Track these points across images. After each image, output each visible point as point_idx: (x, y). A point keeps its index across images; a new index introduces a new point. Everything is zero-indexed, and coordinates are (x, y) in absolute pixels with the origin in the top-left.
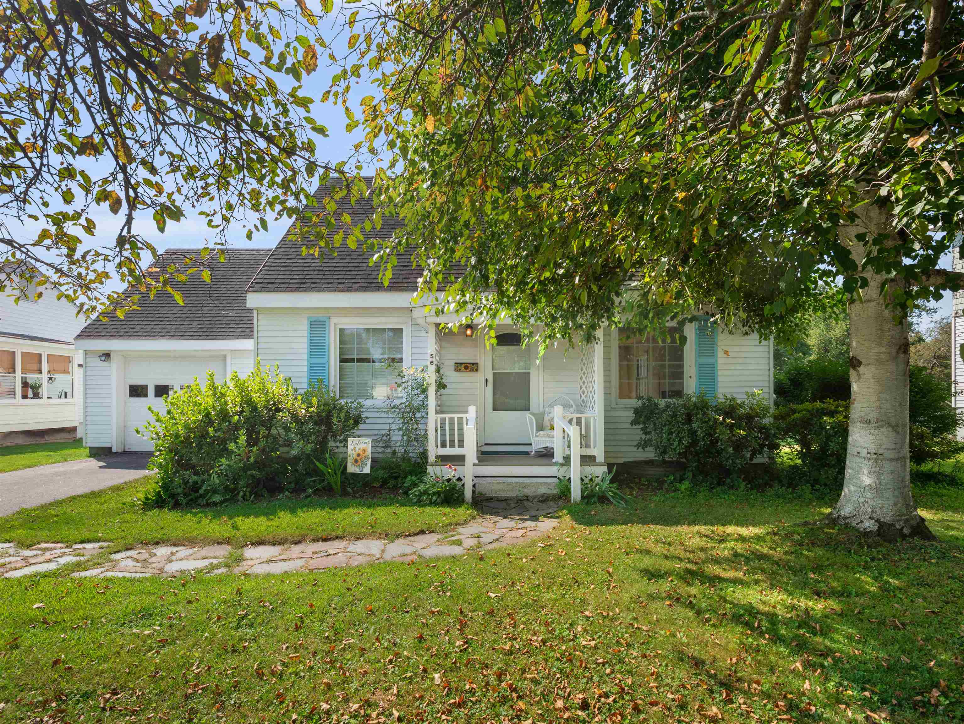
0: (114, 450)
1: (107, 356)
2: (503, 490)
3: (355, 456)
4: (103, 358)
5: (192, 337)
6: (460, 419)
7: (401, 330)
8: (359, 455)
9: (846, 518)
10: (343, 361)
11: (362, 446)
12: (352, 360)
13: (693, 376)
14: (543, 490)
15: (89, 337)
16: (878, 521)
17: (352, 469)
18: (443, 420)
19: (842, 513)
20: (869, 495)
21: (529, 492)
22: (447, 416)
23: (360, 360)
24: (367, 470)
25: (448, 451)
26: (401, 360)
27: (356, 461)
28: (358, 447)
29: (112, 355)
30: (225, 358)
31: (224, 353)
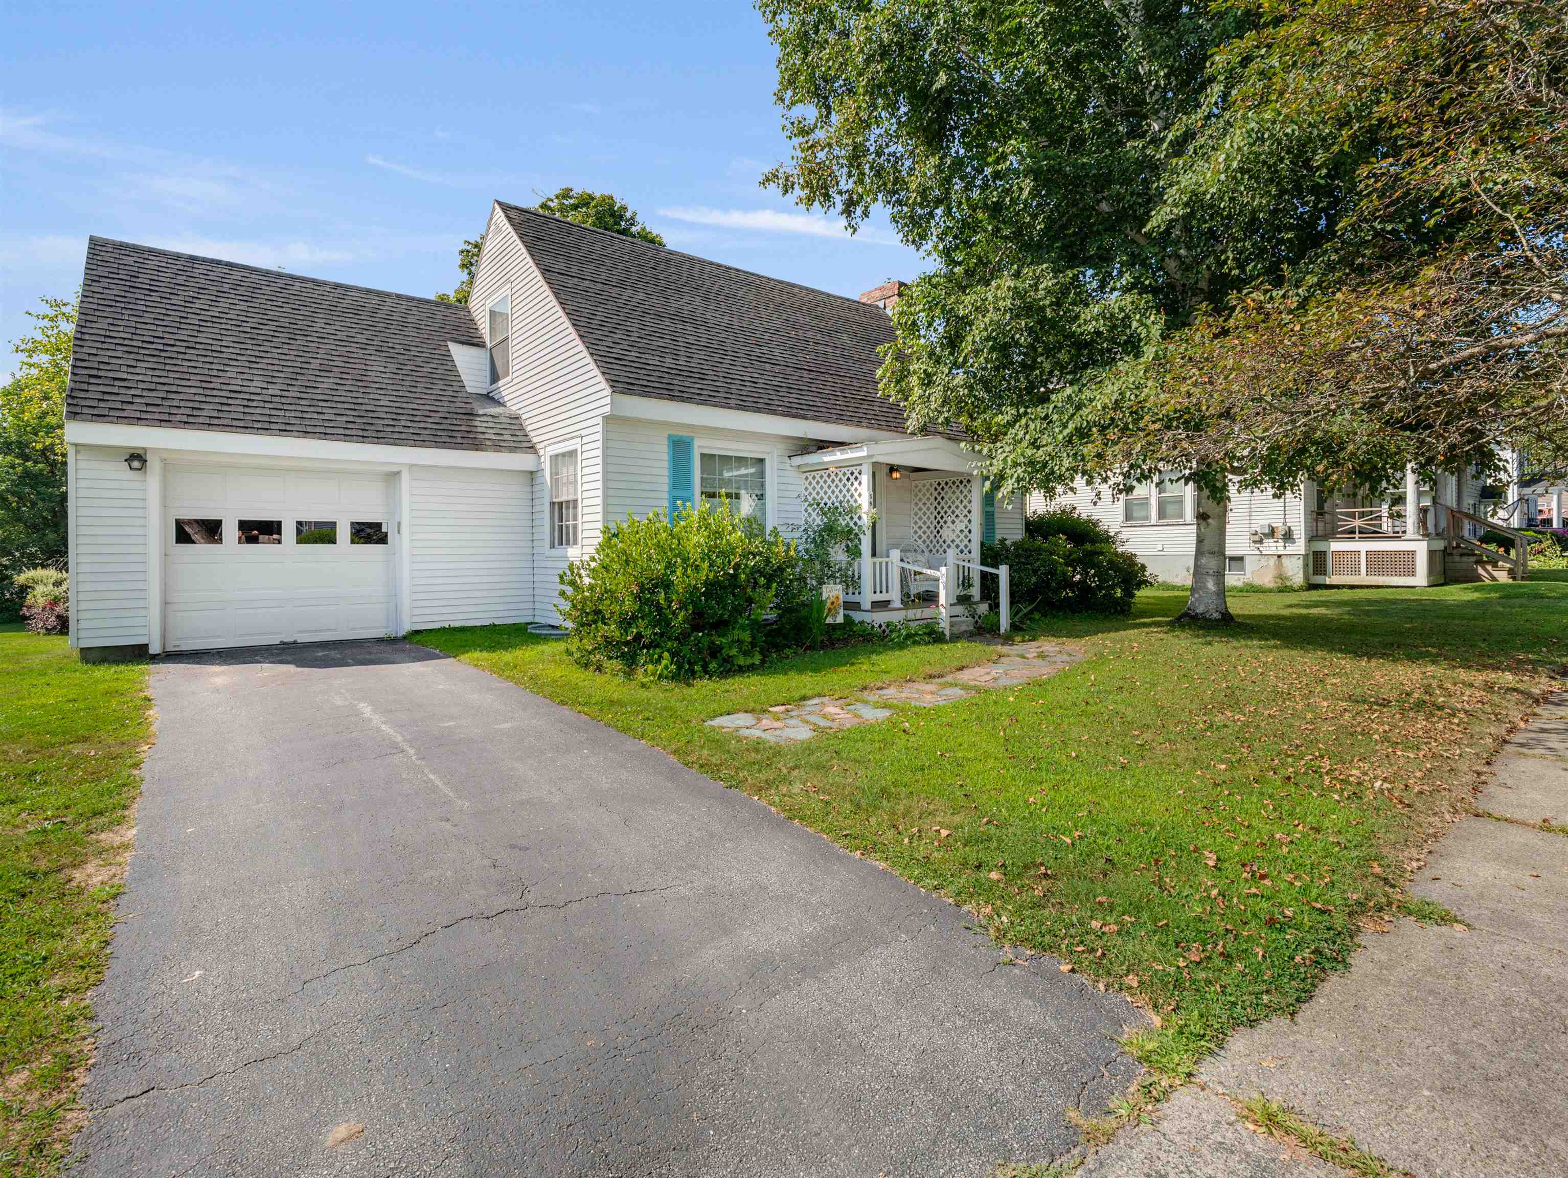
0: (155, 648)
1: (140, 459)
3: (830, 604)
4: (136, 464)
6: (887, 564)
7: (763, 460)
9: (1201, 614)
11: (834, 593)
12: (712, 495)
14: (963, 628)
15: (101, 418)
17: (827, 619)
18: (875, 563)
20: (1214, 598)
22: (878, 560)
24: (840, 620)
25: (878, 597)
26: (762, 497)
27: (830, 610)
28: (831, 595)
29: (149, 457)
30: (393, 477)
31: (395, 469)
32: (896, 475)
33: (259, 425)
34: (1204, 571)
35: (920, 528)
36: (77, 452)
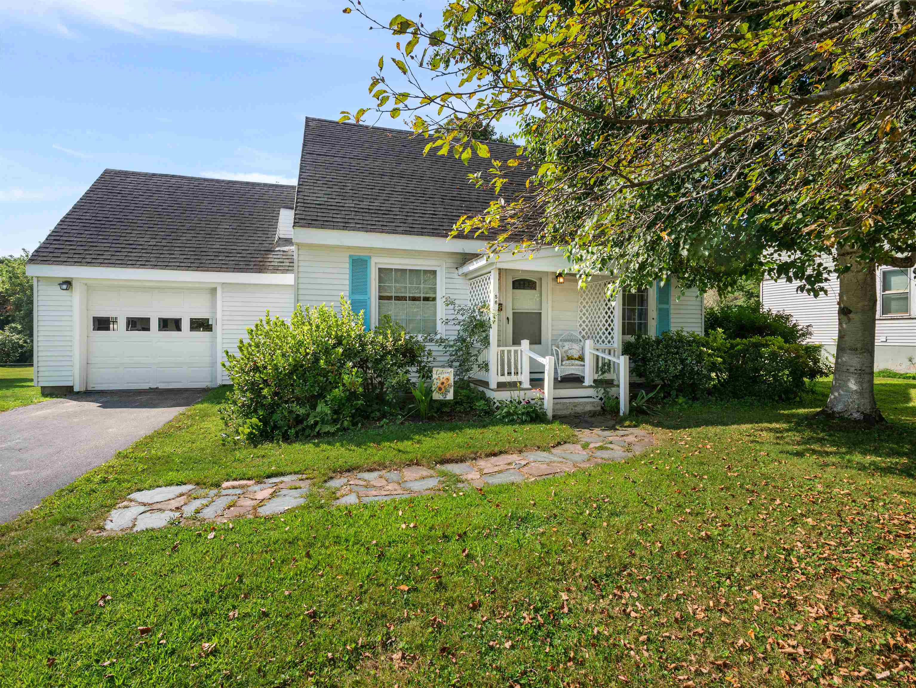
0: (76, 389)
1: (68, 284)
2: (560, 410)
3: (439, 385)
4: (65, 287)
5: (178, 268)
6: (516, 352)
7: (434, 272)
8: (443, 383)
9: (839, 413)
10: (381, 298)
11: (446, 376)
12: (389, 298)
13: (655, 317)
14: (589, 408)
15: (45, 262)
16: (862, 413)
17: (436, 396)
18: (503, 351)
19: (835, 410)
20: (855, 397)
21: (579, 409)
22: (506, 349)
23: (398, 298)
24: (450, 396)
25: (506, 379)
26: (434, 299)
27: (440, 389)
28: (442, 376)
29: (74, 283)
30: (214, 291)
31: (214, 286)
32: (561, 280)
33: (130, 262)
34: (845, 369)
35: (584, 322)
36: (38, 281)
